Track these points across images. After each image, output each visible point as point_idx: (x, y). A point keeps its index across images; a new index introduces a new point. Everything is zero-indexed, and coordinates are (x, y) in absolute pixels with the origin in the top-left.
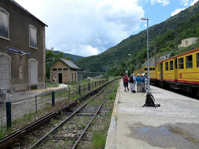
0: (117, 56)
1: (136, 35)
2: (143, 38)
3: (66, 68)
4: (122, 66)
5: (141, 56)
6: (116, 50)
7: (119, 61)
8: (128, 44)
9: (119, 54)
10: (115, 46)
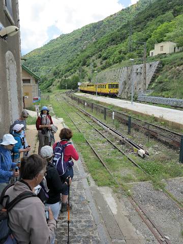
0: (44, 61)
1: (68, 35)
2: (77, 39)
3: (28, 78)
4: (55, 75)
5: (78, 62)
6: (42, 52)
7: (47, 67)
8: (58, 46)
9: (46, 59)
10: (41, 48)
